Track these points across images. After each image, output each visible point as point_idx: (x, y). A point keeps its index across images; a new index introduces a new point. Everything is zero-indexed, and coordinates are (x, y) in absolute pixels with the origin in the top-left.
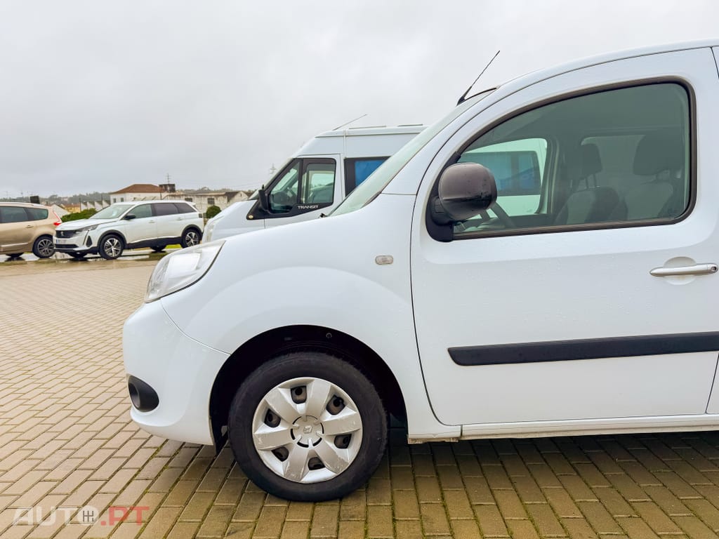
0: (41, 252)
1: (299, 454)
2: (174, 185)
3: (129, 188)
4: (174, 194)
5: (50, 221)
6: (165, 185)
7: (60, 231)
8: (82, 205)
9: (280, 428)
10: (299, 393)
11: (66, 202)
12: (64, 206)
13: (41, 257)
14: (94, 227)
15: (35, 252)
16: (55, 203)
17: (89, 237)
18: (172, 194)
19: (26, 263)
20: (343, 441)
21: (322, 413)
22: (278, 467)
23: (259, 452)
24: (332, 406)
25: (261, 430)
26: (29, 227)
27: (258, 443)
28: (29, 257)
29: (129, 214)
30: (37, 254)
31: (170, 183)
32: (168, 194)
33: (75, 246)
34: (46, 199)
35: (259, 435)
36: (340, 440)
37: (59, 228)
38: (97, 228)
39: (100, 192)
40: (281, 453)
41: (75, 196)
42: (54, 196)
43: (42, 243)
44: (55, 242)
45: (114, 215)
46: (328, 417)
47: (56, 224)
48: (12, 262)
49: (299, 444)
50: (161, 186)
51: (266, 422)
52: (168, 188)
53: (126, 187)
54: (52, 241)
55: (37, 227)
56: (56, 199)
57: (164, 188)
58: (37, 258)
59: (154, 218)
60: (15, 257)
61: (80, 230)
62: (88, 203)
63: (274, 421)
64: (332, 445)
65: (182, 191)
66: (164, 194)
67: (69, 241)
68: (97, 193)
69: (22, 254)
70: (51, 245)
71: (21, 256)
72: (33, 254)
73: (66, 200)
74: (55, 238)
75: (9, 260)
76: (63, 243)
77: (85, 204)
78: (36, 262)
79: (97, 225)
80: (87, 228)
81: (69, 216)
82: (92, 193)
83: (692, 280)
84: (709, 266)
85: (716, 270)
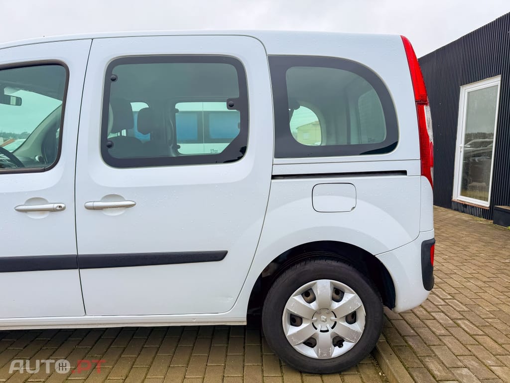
83: (47, 214)
84: (56, 205)
85: (61, 209)
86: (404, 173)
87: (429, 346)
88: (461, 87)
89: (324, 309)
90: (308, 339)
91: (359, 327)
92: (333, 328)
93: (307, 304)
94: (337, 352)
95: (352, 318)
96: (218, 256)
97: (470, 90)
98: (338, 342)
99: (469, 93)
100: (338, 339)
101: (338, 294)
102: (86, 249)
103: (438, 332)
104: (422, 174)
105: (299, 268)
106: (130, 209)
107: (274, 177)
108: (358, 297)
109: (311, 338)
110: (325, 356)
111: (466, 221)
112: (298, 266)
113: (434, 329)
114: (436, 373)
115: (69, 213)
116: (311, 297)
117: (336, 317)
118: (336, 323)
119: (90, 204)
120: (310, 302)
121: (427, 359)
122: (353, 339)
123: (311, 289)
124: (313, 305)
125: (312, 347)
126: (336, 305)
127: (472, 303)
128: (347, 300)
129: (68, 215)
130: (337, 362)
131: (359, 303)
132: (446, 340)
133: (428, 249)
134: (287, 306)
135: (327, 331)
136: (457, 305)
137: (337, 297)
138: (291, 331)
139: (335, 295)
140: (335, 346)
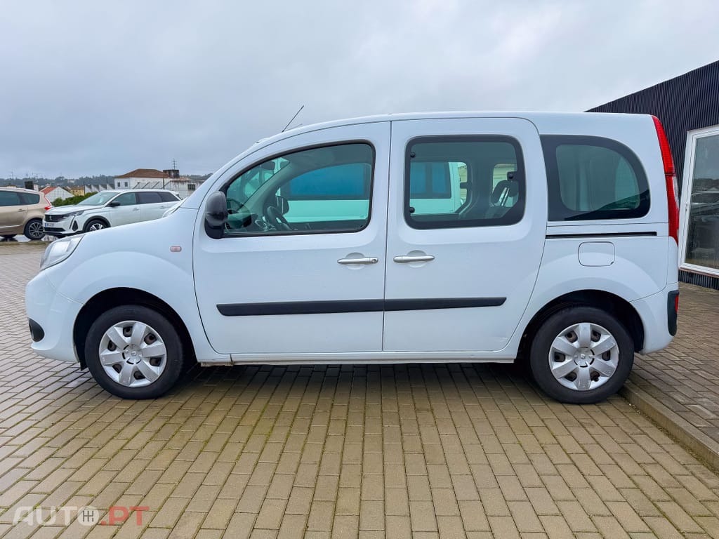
0: (32, 235)
1: (128, 369)
2: (178, 171)
3: (132, 173)
4: (178, 179)
5: (41, 205)
6: (170, 171)
7: (49, 216)
8: (86, 188)
9: (116, 352)
10: (127, 330)
11: (72, 184)
12: (69, 188)
13: (33, 239)
14: (80, 213)
15: (26, 233)
16: (60, 186)
17: (75, 222)
18: (176, 179)
19: (18, 244)
20: (156, 361)
21: (141, 343)
22: (116, 376)
23: (104, 367)
24: (148, 339)
25: (104, 353)
26: (21, 211)
27: (103, 360)
28: (21, 238)
29: (113, 202)
30: (28, 236)
31: (176, 169)
32: (172, 180)
33: (62, 230)
34: (52, 180)
35: (103, 356)
36: (153, 361)
37: (48, 213)
38: (83, 214)
39: (107, 175)
40: (117, 368)
41: (82, 179)
42: (60, 177)
43: (33, 226)
44: (44, 226)
45: (101, 202)
46: (145, 345)
47: (47, 209)
48: (5, 242)
49: (128, 362)
50: (165, 171)
51: (109, 349)
52: (172, 174)
53: (132, 171)
54: (42, 223)
55: (28, 211)
56: (62, 181)
57: (168, 173)
58: (28, 240)
59: (137, 206)
60: (9, 237)
61: (67, 215)
62: (93, 187)
63: (113, 347)
64: (148, 364)
65: (188, 176)
66: (167, 180)
67: (57, 225)
68: (103, 176)
69: (15, 235)
70: (42, 228)
71: (15, 237)
72: (24, 236)
73: (73, 182)
74: (44, 221)
75: (3, 240)
76: (51, 227)
77: (90, 187)
78: (26, 243)
79: (84, 211)
80: (73, 214)
81: (72, 199)
82: (99, 176)
83: (362, 267)
84: (371, 259)
85: (376, 261)
86: (654, 234)
87: (671, 386)
88: (688, 132)
89: (585, 348)
90: (569, 374)
91: (613, 363)
92: (591, 364)
93: (570, 344)
94: (593, 385)
95: (607, 356)
96: (498, 302)
97: (699, 136)
98: (595, 376)
99: (697, 139)
100: (595, 374)
101: (596, 335)
102: (391, 295)
103: (678, 378)
104: (670, 235)
105: (564, 314)
106: (430, 262)
107: (547, 237)
108: (613, 338)
109: (572, 372)
110: (584, 388)
111: (694, 292)
112: (563, 311)
113: (674, 376)
114: (680, 400)
115: (381, 265)
116: (573, 337)
117: (594, 354)
118: (593, 359)
119: (400, 258)
120: (572, 342)
121: (671, 393)
122: (608, 373)
123: (573, 331)
124: (576, 344)
125: (572, 381)
126: (595, 344)
127: (706, 359)
128: (604, 340)
129: (379, 267)
130: (593, 393)
131: (615, 343)
132: (686, 382)
133: (673, 298)
134: (553, 345)
135: (587, 366)
136: (693, 361)
137: (595, 338)
138: (555, 366)
139: (593, 337)
140: (592, 380)
